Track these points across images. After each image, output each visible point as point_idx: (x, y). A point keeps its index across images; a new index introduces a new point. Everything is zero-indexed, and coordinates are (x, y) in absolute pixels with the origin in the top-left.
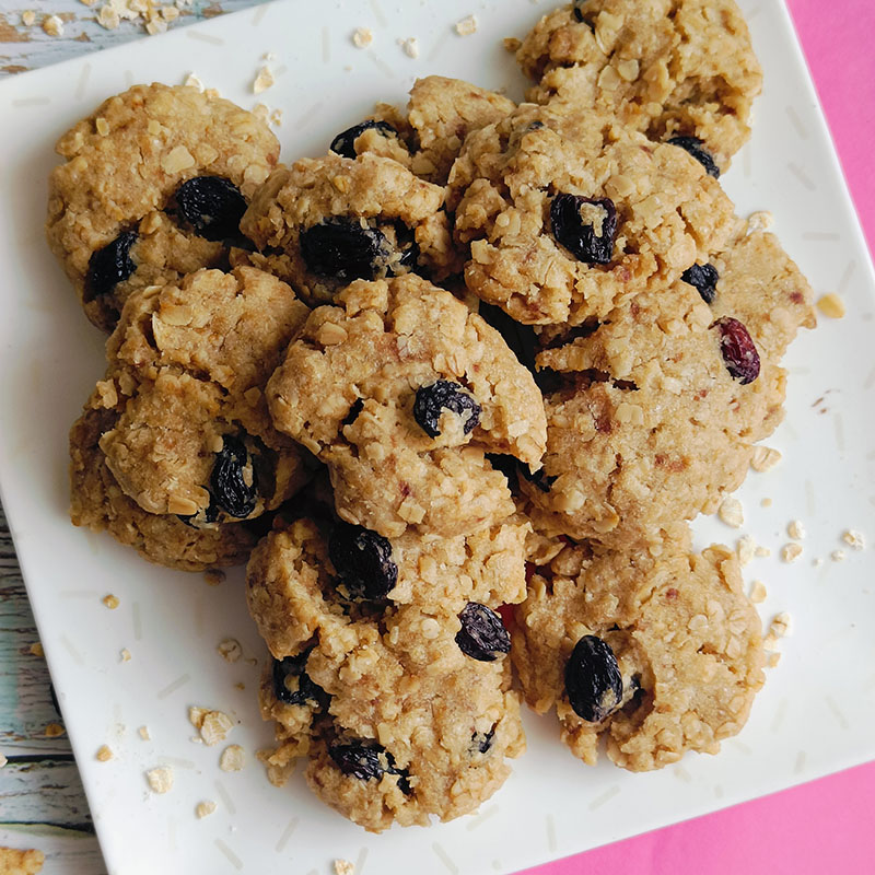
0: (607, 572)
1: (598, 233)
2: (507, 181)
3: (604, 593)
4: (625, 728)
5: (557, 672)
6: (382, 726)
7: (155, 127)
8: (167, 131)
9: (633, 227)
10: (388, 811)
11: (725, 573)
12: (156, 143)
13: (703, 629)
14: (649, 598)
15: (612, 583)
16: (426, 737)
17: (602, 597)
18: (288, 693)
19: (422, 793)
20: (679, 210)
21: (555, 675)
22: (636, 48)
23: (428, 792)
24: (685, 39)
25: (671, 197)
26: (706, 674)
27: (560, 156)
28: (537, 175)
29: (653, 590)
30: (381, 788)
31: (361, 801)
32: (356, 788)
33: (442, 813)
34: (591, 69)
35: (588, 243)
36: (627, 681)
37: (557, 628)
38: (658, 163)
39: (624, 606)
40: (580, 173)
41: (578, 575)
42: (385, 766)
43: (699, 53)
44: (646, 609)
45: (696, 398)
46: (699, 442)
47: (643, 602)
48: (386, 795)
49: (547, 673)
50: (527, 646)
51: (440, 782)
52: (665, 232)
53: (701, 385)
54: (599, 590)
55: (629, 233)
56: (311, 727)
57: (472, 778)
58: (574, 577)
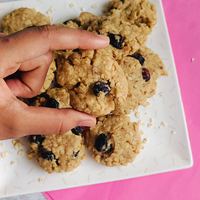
0: (110, 121)
1: (119, 41)
2: (99, 31)
3: (108, 125)
4: (107, 156)
5: (94, 140)
6: (53, 149)
7: (24, 15)
8: (27, 16)
9: (126, 41)
10: (53, 168)
11: (135, 127)
12: (24, 18)
13: (128, 137)
14: (117, 128)
15: (110, 124)
16: (63, 152)
17: (107, 126)
18: (33, 140)
19: (61, 164)
20: (136, 38)
21: (94, 141)
22: (131, 8)
23: (62, 164)
24: (142, 9)
25: (134, 35)
26: (126, 147)
27: (111, 26)
28: (106, 30)
29: (119, 127)
30: (52, 162)
31: (47, 165)
32: (46, 162)
33: (65, 169)
34: (121, 11)
35: (116, 43)
36: (109, 145)
37: (96, 131)
38: (132, 28)
39: (112, 129)
40: (115, 29)
41: (103, 121)
42: (53, 157)
43: (144, 12)
44: (116, 130)
45: (135, 82)
46: (134, 91)
47: (116, 129)
48: (53, 164)
49: (92, 140)
50: (89, 134)
51: (65, 162)
52: (133, 42)
53: (136, 80)
54: (107, 125)
55: (125, 42)
56: (38, 149)
57: (72, 162)
58: (102, 122)
